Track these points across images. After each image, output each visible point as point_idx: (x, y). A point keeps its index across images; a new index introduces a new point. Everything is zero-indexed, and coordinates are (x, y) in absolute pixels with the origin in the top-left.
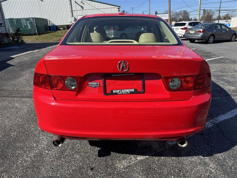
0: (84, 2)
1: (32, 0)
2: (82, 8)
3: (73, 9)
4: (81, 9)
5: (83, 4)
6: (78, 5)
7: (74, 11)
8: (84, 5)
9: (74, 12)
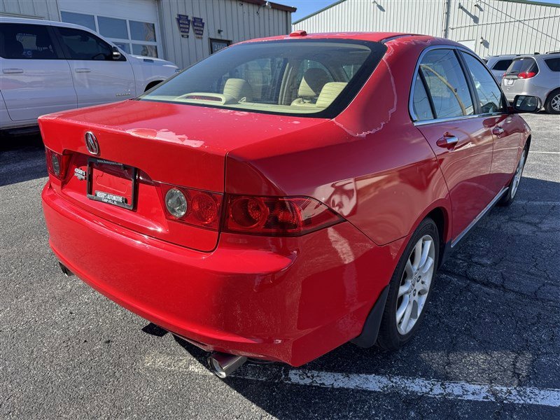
0: (482, 7)
1: (353, 1)
2: (476, 19)
3: (451, 25)
4: (472, 23)
5: (481, 10)
6: (465, 13)
7: (453, 29)
8: (482, 13)
9: (450, 31)
